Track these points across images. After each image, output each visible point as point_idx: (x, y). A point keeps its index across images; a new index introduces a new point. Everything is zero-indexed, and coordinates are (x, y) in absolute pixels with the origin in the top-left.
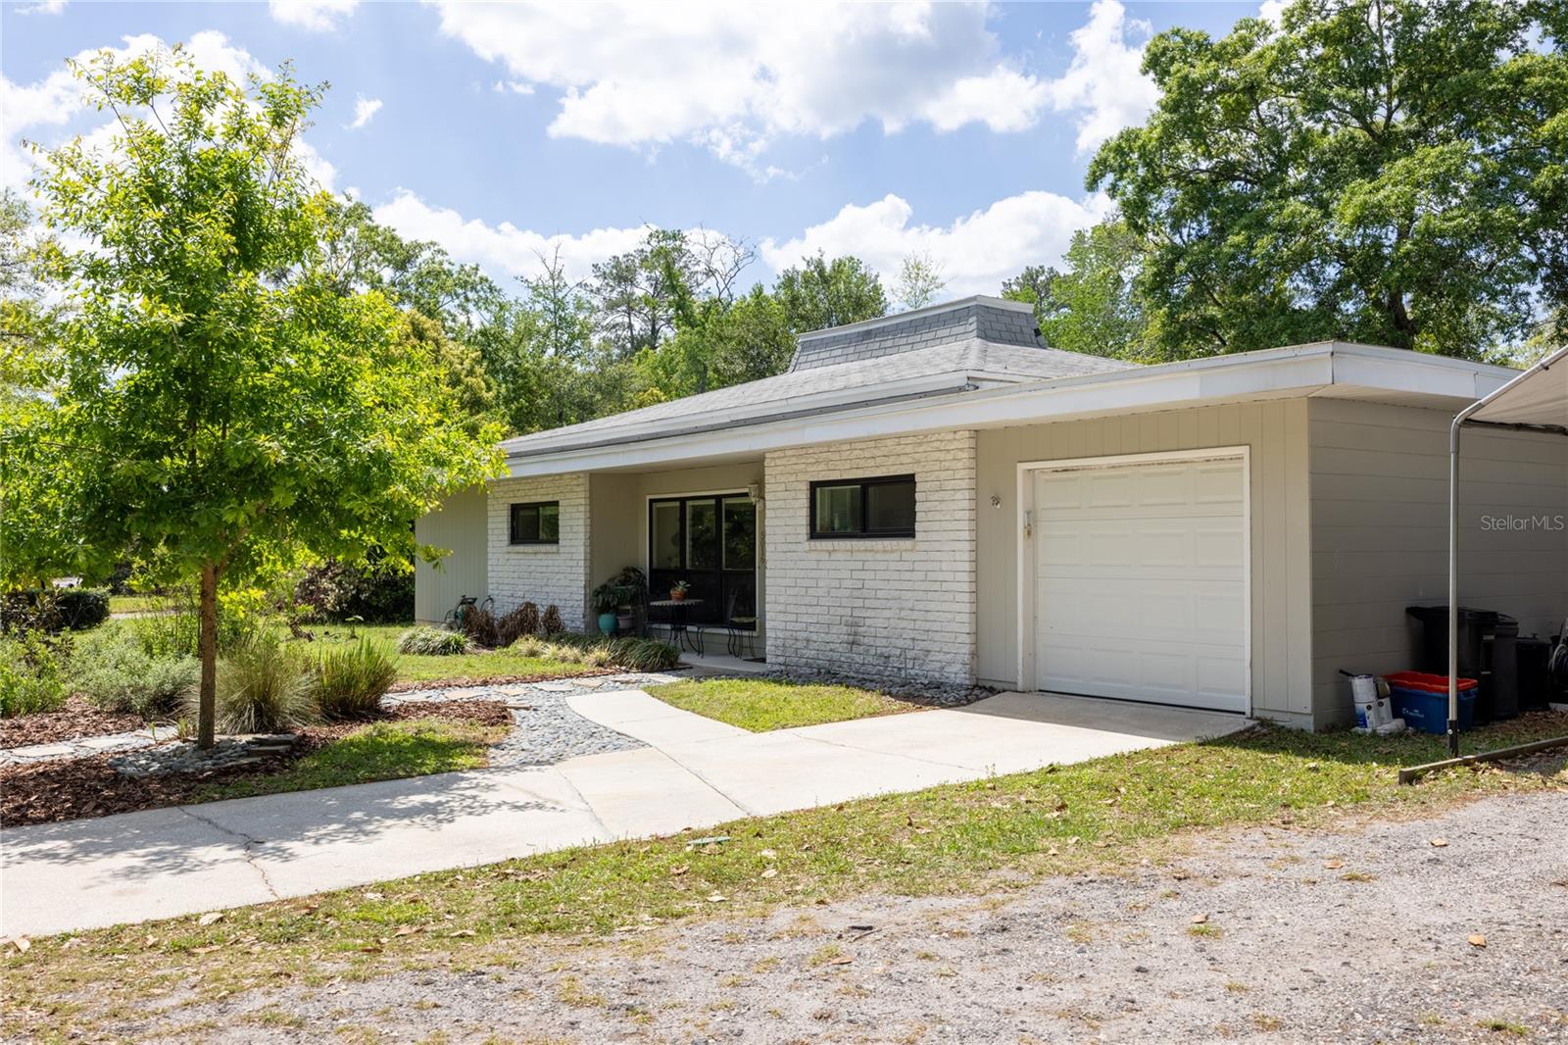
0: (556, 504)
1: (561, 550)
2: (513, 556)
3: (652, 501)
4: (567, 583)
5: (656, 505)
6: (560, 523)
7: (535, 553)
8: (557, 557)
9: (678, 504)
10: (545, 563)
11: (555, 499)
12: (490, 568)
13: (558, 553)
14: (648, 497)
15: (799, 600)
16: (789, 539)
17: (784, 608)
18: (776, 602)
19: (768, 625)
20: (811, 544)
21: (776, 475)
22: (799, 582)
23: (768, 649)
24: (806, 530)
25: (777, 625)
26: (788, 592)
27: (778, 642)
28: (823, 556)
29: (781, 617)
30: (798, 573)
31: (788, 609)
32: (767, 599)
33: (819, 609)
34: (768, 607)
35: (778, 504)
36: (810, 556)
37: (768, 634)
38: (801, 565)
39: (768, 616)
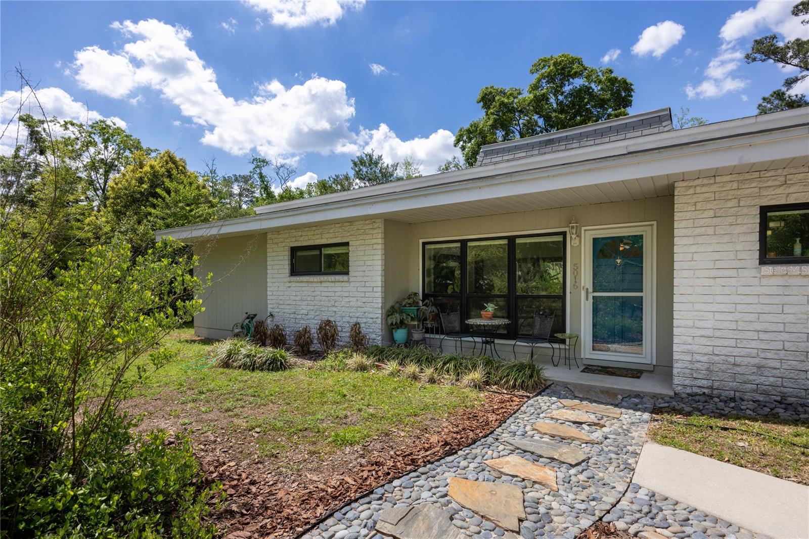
0: (347, 244)
1: (352, 279)
2: (294, 284)
3: (424, 244)
4: (359, 304)
5: (428, 247)
6: (350, 259)
7: (321, 282)
8: (346, 284)
9: (458, 245)
10: (333, 289)
11: (345, 240)
12: (269, 293)
13: (348, 281)
14: (421, 241)
15: (742, 326)
16: (719, 264)
17: (710, 333)
18: (693, 327)
19: (675, 348)
20: (768, 269)
21: (695, 204)
22: (740, 307)
23: (675, 371)
24: (757, 255)
25: (694, 348)
26: (718, 316)
27: (698, 365)
28: (792, 281)
29: (704, 341)
30: (737, 299)
31: (718, 333)
32: (675, 323)
33: (785, 336)
34: (676, 331)
35: (698, 231)
36: (764, 281)
37: (676, 357)
38: (747, 290)
39: (676, 340)
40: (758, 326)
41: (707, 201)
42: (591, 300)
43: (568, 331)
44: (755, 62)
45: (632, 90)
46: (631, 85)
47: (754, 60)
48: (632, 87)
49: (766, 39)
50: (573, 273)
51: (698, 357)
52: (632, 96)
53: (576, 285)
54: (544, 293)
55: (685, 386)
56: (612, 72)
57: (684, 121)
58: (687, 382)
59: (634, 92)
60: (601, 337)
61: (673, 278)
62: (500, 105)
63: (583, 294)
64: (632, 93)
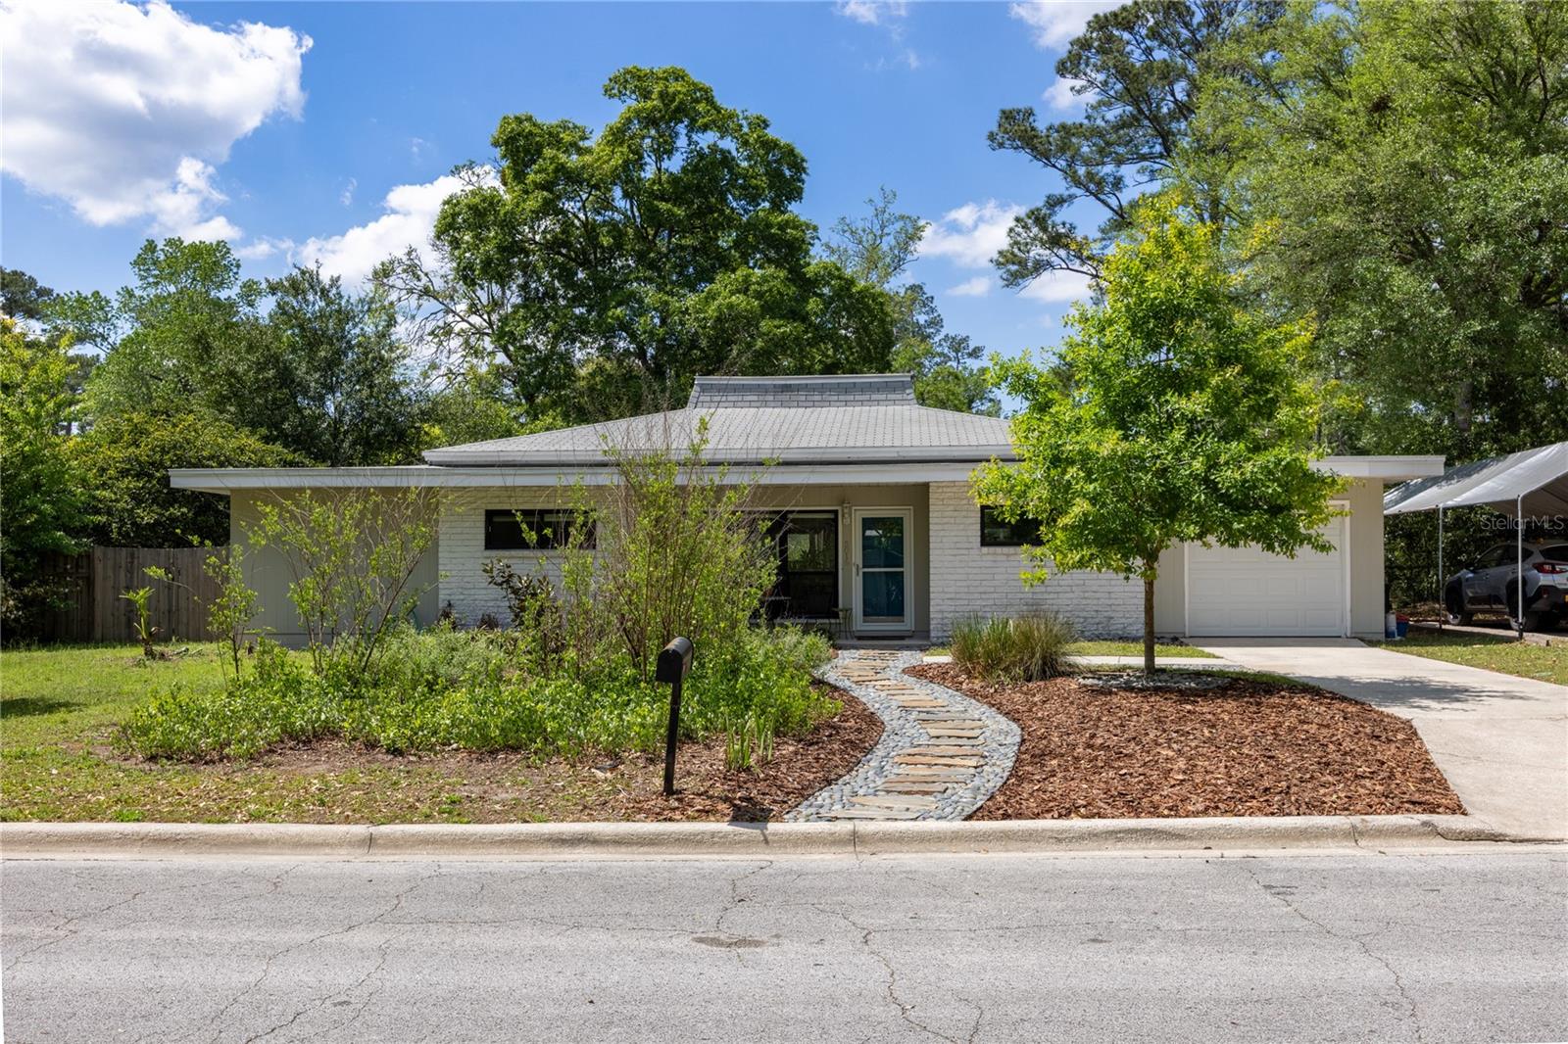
15: (972, 589)
16: (958, 545)
17: (953, 596)
18: (943, 592)
19: (931, 609)
20: (985, 550)
21: (943, 500)
22: (971, 577)
23: (932, 627)
24: (979, 539)
25: (944, 608)
26: (959, 584)
27: (946, 621)
28: (999, 558)
29: (949, 602)
30: (970, 570)
31: (958, 596)
32: (931, 589)
33: (995, 595)
34: (932, 596)
35: (945, 520)
36: (984, 558)
37: (932, 616)
38: (974, 564)
39: (932, 603)
40: (981, 590)
41: (950, 498)
42: (861, 574)
43: (840, 606)
44: (1003, 150)
45: (804, 169)
46: (803, 160)
47: (1001, 145)
48: (805, 164)
49: (1018, 113)
50: (844, 551)
51: (946, 615)
52: (803, 181)
53: (847, 561)
54: (811, 570)
55: (938, 638)
56: (767, 126)
57: (886, 215)
58: (940, 634)
59: (807, 174)
60: (871, 610)
61: (929, 555)
62: (556, 170)
63: (854, 570)
64: (804, 176)
